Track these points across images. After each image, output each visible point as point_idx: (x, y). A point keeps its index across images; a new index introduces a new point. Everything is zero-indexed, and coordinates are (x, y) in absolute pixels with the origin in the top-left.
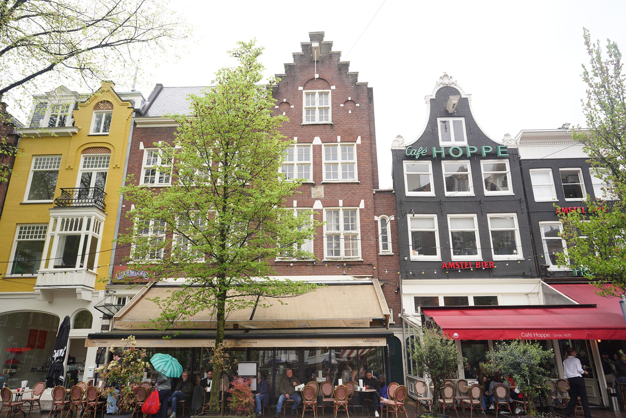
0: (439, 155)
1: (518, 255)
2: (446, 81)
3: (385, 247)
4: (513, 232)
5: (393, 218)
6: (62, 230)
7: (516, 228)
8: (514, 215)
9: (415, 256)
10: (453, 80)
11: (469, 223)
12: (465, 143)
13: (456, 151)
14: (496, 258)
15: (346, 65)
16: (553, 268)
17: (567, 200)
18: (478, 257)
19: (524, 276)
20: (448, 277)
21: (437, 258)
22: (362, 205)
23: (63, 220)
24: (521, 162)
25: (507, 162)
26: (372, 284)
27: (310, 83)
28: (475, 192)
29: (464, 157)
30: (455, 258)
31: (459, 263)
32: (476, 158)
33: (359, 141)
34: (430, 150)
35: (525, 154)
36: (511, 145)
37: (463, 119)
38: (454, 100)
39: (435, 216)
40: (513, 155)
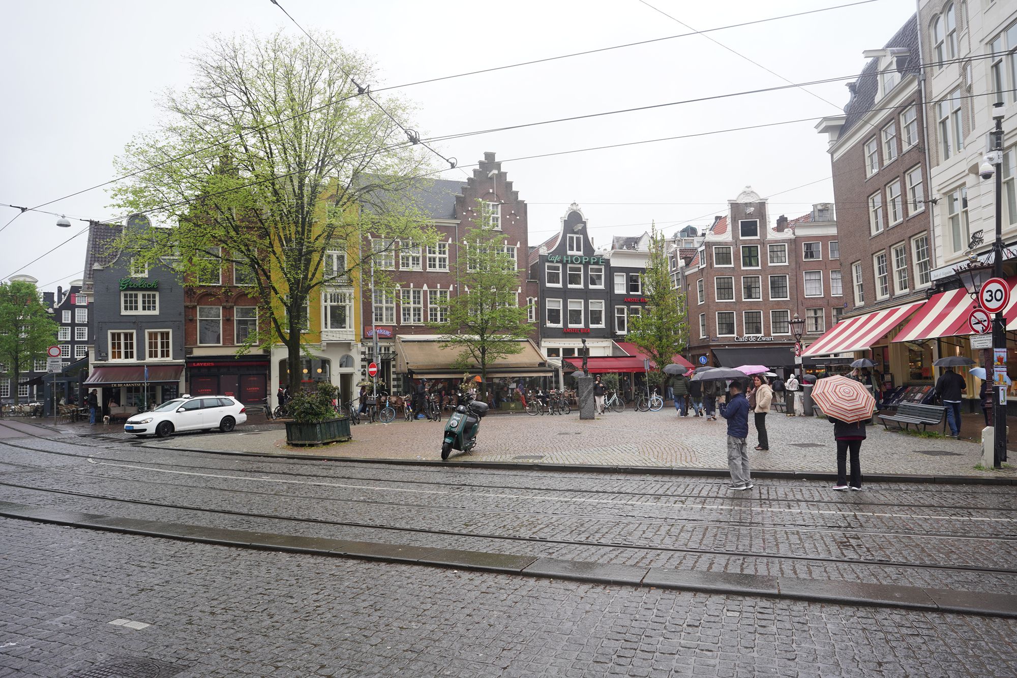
0: (567, 261)
1: (602, 325)
2: (575, 208)
3: (531, 317)
4: (600, 311)
5: (536, 299)
6: (331, 302)
7: (603, 309)
8: (603, 301)
9: (549, 325)
10: (579, 207)
11: (579, 304)
12: (581, 253)
13: (577, 260)
14: (592, 326)
15: (510, 184)
16: (619, 333)
17: (631, 293)
18: (582, 326)
19: (604, 337)
20: (566, 338)
21: (560, 325)
22: (520, 291)
23: (331, 295)
24: (611, 268)
25: (603, 267)
26: (528, 341)
27: (486, 196)
28: (584, 286)
29: (581, 263)
30: (570, 326)
31: (573, 329)
32: (587, 264)
33: (518, 245)
34: (562, 258)
35: (614, 263)
36: (606, 257)
37: (582, 236)
38: (580, 227)
39: (561, 300)
40: (607, 262)
